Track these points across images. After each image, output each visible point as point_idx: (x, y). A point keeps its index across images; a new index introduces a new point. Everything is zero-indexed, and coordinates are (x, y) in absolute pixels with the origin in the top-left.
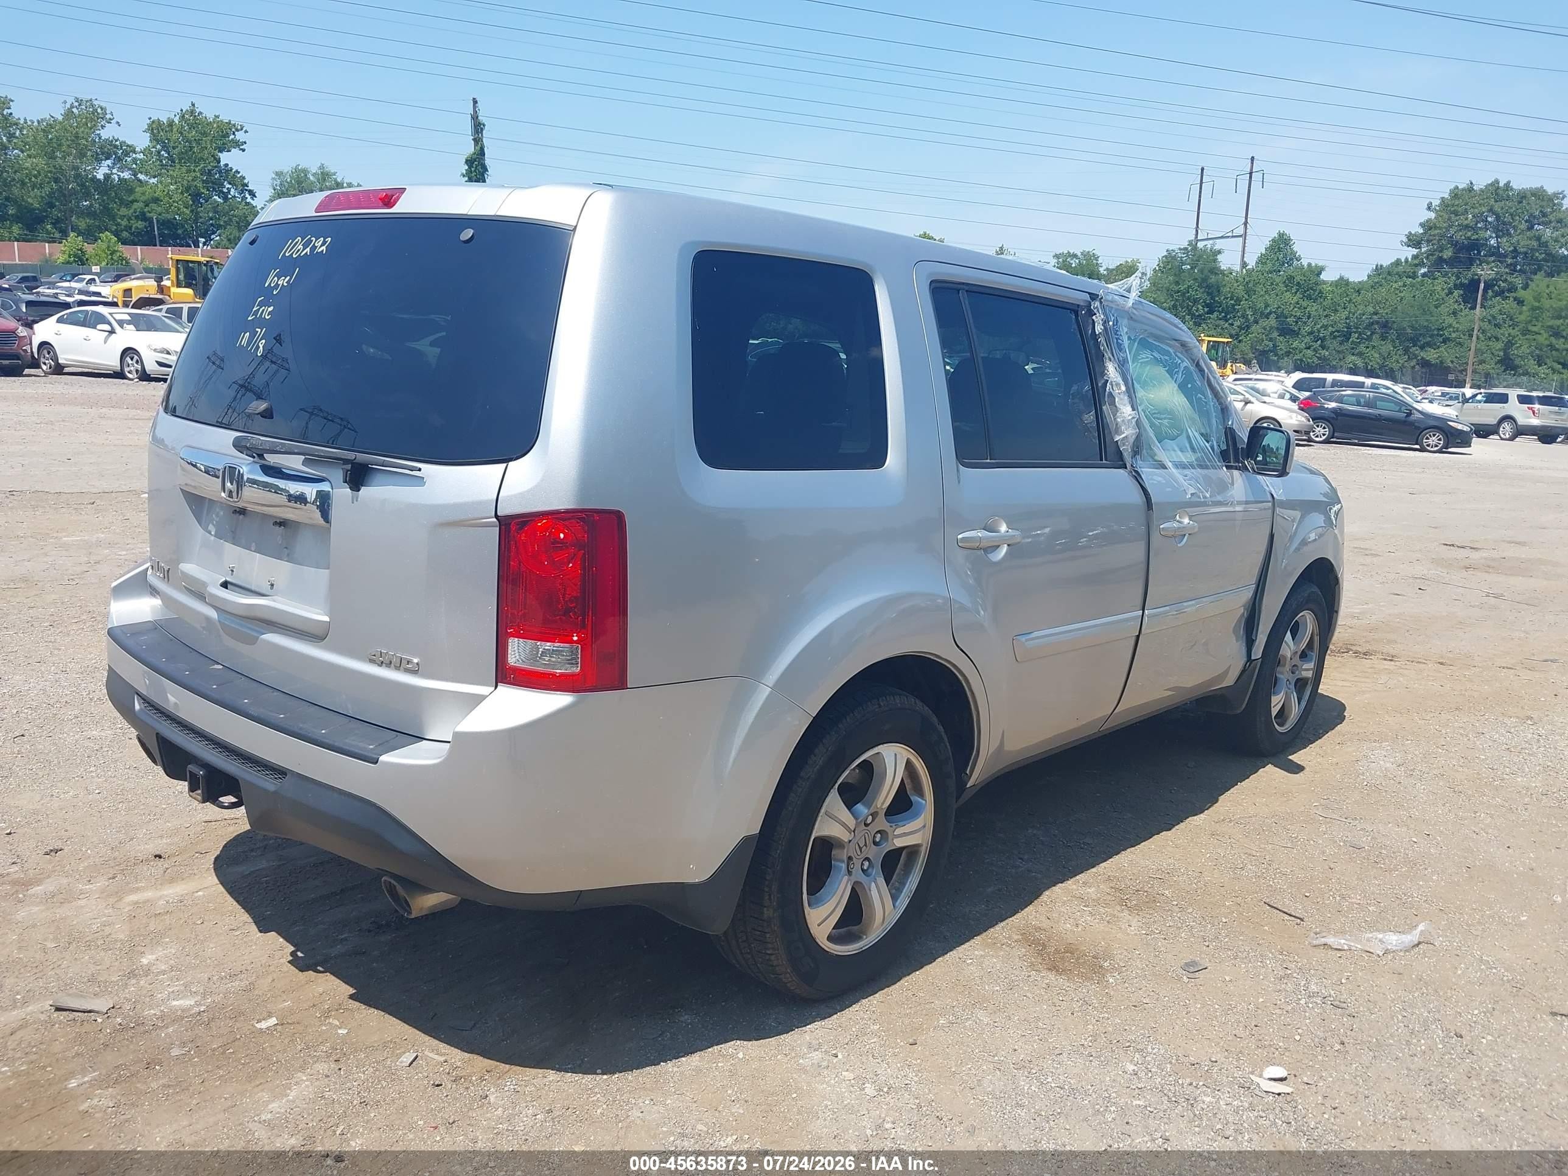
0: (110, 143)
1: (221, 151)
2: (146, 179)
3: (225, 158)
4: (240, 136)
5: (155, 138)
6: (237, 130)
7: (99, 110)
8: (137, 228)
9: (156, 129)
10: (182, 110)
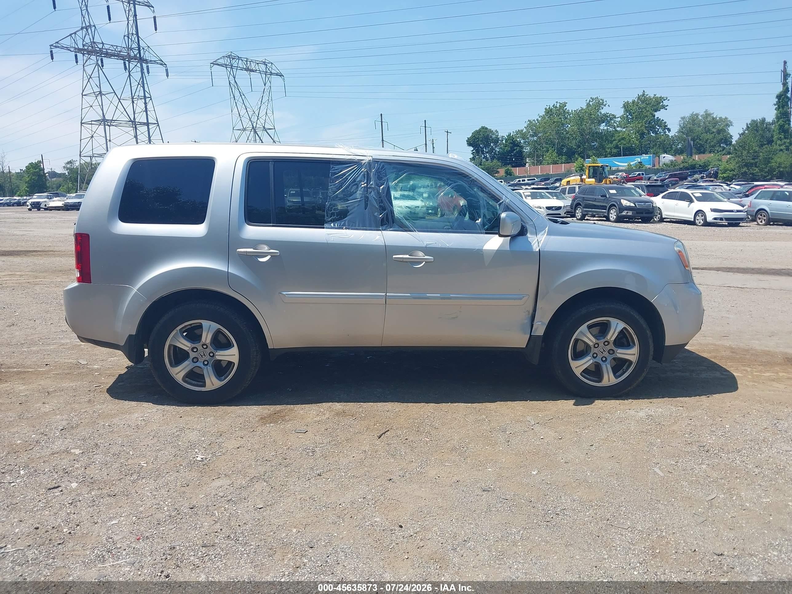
0: (605, 115)
1: (656, 111)
2: (621, 129)
3: (657, 115)
4: (665, 103)
5: (626, 111)
6: (664, 100)
7: (601, 101)
8: (614, 152)
9: (626, 106)
10: (638, 95)
